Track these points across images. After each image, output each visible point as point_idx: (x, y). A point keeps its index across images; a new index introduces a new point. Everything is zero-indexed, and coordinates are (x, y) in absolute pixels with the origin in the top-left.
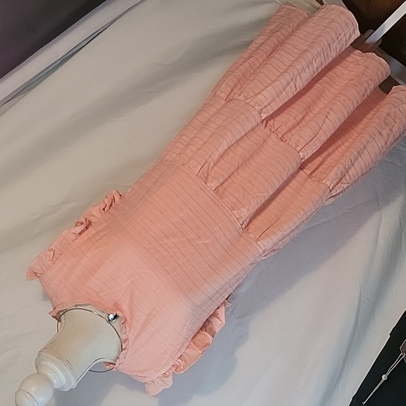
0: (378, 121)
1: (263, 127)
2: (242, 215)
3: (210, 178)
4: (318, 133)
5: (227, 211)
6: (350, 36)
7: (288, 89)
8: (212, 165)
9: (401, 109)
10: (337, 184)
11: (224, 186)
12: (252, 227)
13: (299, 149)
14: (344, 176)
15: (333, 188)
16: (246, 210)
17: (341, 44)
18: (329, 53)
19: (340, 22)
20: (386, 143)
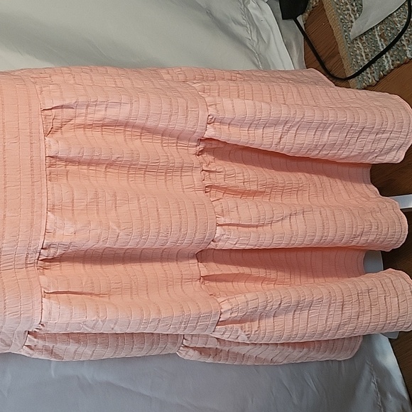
0: (350, 286)
1: (193, 150)
2: (59, 233)
3: (58, 135)
4: (263, 225)
5: (42, 205)
6: (391, 150)
7: (269, 131)
8: (79, 121)
9: (388, 299)
10: (234, 321)
11: (70, 168)
12: (56, 269)
13: (222, 220)
14: (252, 321)
15: (224, 323)
16: (72, 230)
17: (375, 145)
18: (353, 141)
19: (395, 115)
20: (339, 327)
